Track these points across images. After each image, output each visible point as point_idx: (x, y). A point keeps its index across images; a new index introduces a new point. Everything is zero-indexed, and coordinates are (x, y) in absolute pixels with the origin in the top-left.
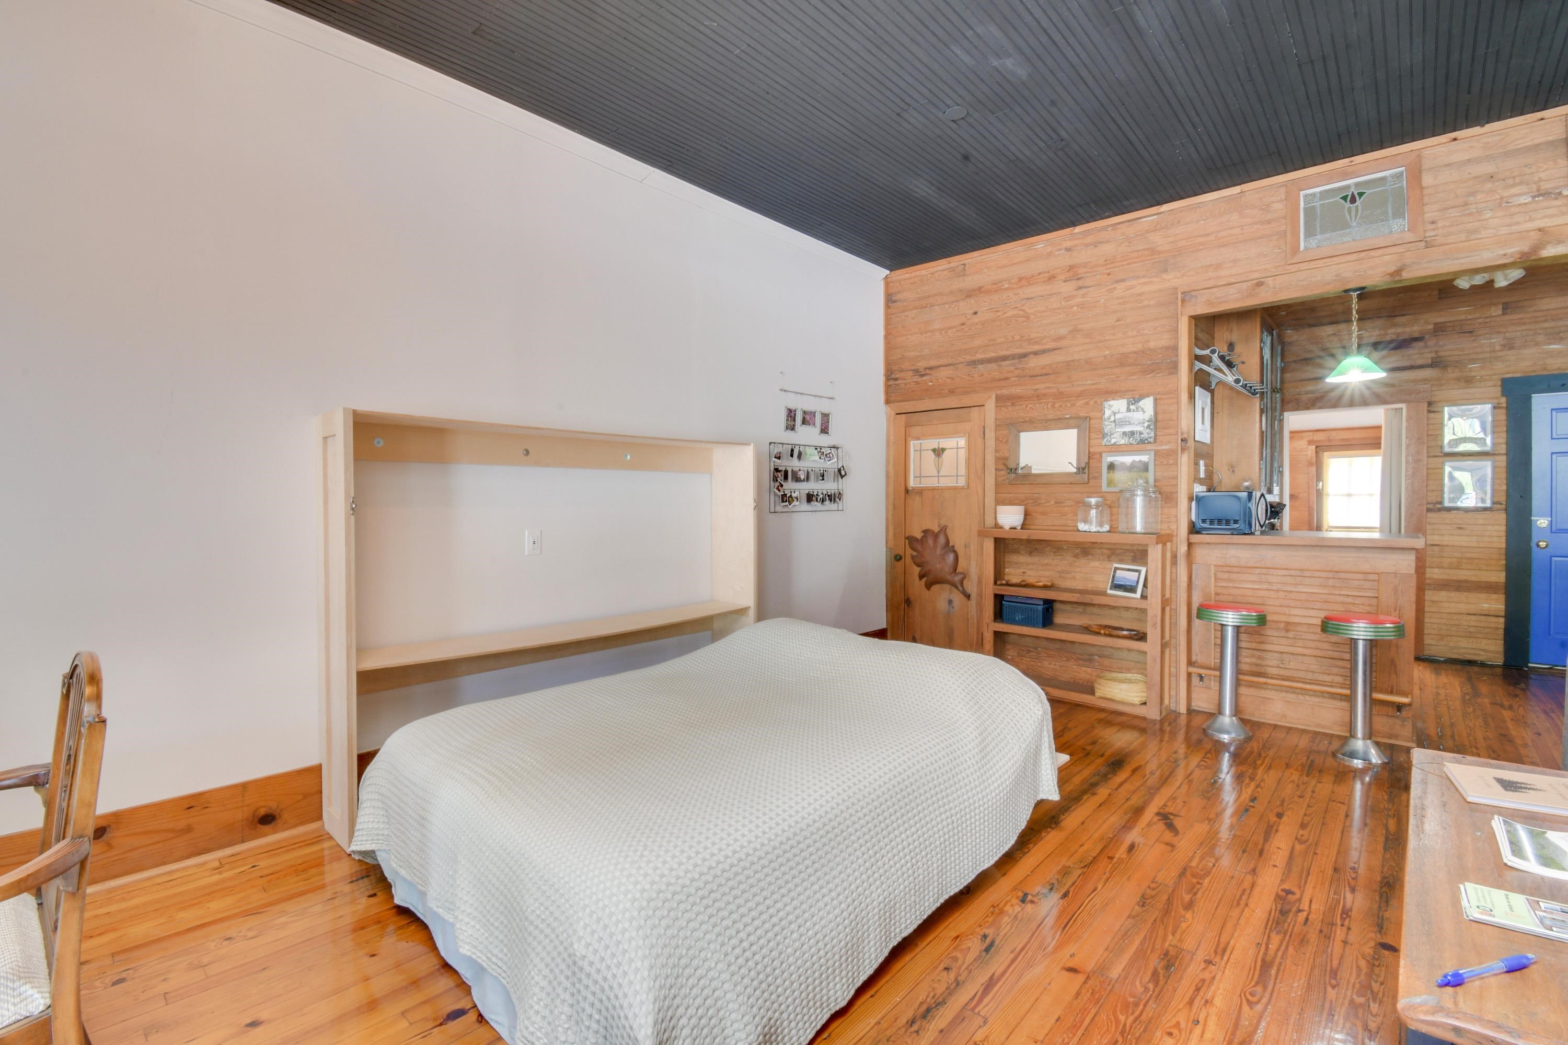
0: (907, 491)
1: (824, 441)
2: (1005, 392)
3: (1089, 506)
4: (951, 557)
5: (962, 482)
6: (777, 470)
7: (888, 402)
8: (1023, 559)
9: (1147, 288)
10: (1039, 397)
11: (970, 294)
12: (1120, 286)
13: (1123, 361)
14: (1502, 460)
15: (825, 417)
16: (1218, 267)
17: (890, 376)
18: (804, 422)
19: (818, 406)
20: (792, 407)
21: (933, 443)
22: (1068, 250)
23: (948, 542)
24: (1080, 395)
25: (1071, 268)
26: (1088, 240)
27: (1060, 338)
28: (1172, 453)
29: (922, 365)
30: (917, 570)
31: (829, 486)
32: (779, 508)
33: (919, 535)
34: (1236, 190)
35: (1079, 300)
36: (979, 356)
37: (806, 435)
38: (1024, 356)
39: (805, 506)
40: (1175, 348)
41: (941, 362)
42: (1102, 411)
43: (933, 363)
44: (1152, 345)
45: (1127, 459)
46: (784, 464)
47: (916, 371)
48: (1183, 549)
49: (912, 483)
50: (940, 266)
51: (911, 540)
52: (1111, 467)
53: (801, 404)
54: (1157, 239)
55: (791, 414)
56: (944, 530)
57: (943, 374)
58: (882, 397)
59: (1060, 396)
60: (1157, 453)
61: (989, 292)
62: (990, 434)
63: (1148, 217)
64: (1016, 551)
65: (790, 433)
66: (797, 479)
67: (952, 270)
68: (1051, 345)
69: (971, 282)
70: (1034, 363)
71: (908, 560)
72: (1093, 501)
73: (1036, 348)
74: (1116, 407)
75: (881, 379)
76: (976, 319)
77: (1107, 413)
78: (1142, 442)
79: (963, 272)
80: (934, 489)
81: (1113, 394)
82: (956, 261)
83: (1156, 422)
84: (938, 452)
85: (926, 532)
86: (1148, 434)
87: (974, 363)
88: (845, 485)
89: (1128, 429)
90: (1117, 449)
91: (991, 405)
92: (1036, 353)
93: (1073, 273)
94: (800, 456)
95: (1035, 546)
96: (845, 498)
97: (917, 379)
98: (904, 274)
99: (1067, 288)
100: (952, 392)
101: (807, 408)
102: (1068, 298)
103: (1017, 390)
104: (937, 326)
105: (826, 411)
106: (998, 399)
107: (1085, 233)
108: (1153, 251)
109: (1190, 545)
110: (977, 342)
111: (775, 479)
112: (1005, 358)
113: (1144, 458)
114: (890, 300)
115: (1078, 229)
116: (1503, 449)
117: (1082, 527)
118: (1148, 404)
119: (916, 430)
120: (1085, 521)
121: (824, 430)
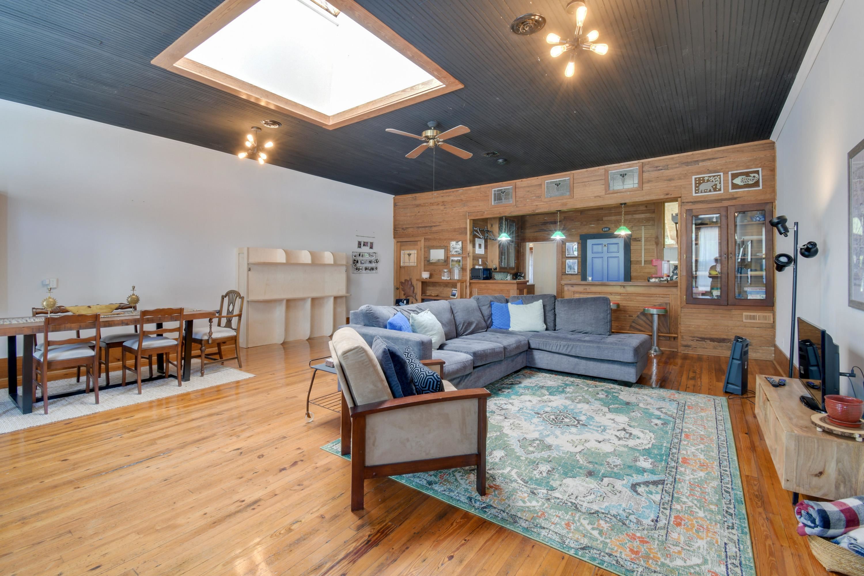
0: (400, 267)
1: (371, 251)
2: (427, 237)
3: (445, 272)
4: (412, 288)
5: (415, 264)
6: (354, 260)
7: (394, 238)
8: (431, 288)
9: (460, 210)
10: (435, 239)
11: (418, 206)
12: (454, 209)
13: (455, 230)
14: (580, 259)
15: (372, 244)
16: (476, 207)
17: (395, 229)
18: (364, 245)
19: (369, 240)
20: (360, 241)
21: (407, 252)
22: (442, 196)
23: (412, 283)
24: (445, 239)
25: (443, 202)
26: (447, 194)
27: (440, 222)
28: (466, 257)
29: (404, 226)
30: (403, 292)
31: (373, 265)
32: (355, 272)
33: (404, 281)
34: (479, 187)
35: (445, 212)
36: (420, 225)
37: (365, 249)
38: (431, 227)
39: (364, 271)
40: (466, 228)
41: (410, 226)
42: (450, 244)
43: (408, 226)
44: (461, 226)
45: (456, 259)
46: (357, 259)
47: (403, 229)
48: (468, 284)
49: (402, 265)
50: (409, 196)
51: (402, 283)
52: (452, 261)
53: (363, 240)
54: (462, 197)
55: (360, 243)
56: (411, 279)
57: (410, 230)
58: (392, 236)
59: (440, 239)
60: (462, 257)
61: (422, 206)
62: (423, 250)
63: (461, 190)
64: (429, 286)
65: (359, 249)
66: (361, 263)
67: (413, 198)
68: (438, 224)
69: (417, 202)
70: (434, 229)
71: (401, 289)
72: (445, 270)
73: (434, 224)
74: (453, 243)
75: (392, 230)
76: (419, 214)
77: (451, 245)
78: (459, 254)
79: (415, 199)
80: (408, 267)
81: (453, 240)
82: (414, 195)
83: (462, 248)
84: (409, 255)
85: (405, 280)
86: (461, 252)
87: (418, 227)
88: (379, 265)
89: (456, 250)
90: (453, 256)
91: (423, 240)
92: (434, 226)
93: (444, 203)
94: (362, 256)
95: (435, 284)
96: (378, 269)
97: (403, 231)
98: (399, 197)
99: (442, 208)
100: (413, 236)
101: (365, 241)
102: (442, 211)
103: (430, 237)
104: (408, 215)
105: (372, 241)
106: (425, 239)
107: (447, 193)
108: (462, 200)
109: (470, 283)
110: (419, 221)
111: (354, 263)
112: (426, 227)
113: (459, 258)
114: (395, 205)
115: (444, 191)
116: (580, 256)
117: (443, 278)
118: (460, 243)
119: (403, 248)
120: (444, 276)
121: (371, 247)
